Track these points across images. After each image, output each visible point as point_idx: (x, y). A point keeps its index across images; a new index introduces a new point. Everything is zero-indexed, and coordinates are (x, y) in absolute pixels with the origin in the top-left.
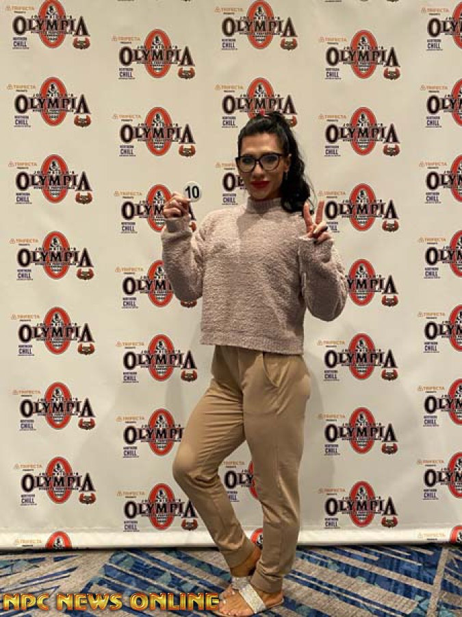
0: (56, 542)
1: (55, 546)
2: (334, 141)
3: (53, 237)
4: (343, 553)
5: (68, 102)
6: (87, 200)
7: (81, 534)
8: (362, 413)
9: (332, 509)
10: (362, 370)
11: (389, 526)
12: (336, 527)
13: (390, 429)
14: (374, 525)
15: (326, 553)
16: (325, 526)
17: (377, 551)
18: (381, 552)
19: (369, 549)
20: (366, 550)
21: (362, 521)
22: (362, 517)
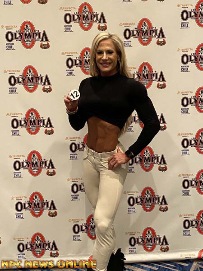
2: (129, 38)
4: (139, 267)
8: (148, 190)
9: (133, 243)
10: (147, 166)
11: (165, 252)
12: (136, 253)
13: (164, 198)
14: (156, 251)
15: (130, 267)
16: (129, 252)
17: (158, 265)
18: (160, 266)
19: (153, 264)
20: (152, 264)
21: (149, 249)
22: (149, 247)
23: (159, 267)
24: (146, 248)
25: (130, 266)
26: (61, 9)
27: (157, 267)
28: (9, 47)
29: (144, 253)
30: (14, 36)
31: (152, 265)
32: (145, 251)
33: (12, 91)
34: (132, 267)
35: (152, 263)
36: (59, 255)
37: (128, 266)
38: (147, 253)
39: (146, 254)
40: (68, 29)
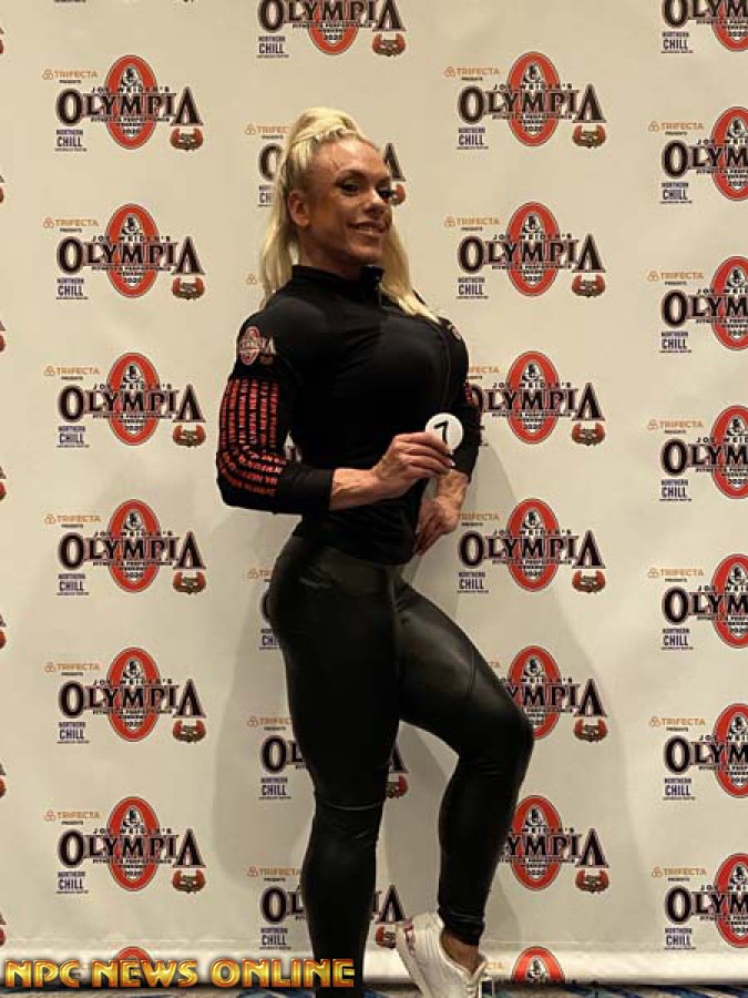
2: (680, 173)
6: (195, 291)
7: (176, 951)
8: (739, 714)
9: (679, 910)
10: (739, 628)
12: (689, 948)
16: (664, 944)
21: (740, 934)
22: (741, 927)
24: (727, 933)
26: (450, 72)
32: (723, 943)
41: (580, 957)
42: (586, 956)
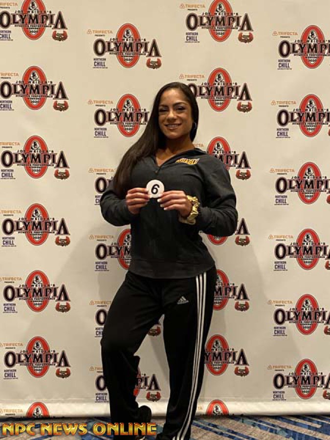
0: (35, 411)
1: (34, 414)
2: (287, 55)
3: (33, 141)
4: (289, 422)
5: (47, 18)
6: (64, 107)
7: (58, 404)
8: (307, 299)
9: (279, 383)
10: (308, 261)
12: (283, 399)
14: (316, 397)
15: (274, 422)
16: (273, 398)
17: (319, 420)
18: (323, 421)
19: (311, 418)
20: (309, 419)
21: (305, 393)
22: (306, 390)
23: (322, 424)
24: (300, 393)
25: (274, 420)
26: (182, 6)
27: (318, 423)
28: (99, 64)
29: (297, 400)
30: (106, 47)
31: (310, 421)
32: (298, 397)
33: (99, 134)
34: (278, 421)
35: (309, 417)
36: (161, 398)
37: (271, 420)
38: (300, 400)
39: (300, 402)
40: (191, 39)
41: (236, 404)
42: (239, 404)
